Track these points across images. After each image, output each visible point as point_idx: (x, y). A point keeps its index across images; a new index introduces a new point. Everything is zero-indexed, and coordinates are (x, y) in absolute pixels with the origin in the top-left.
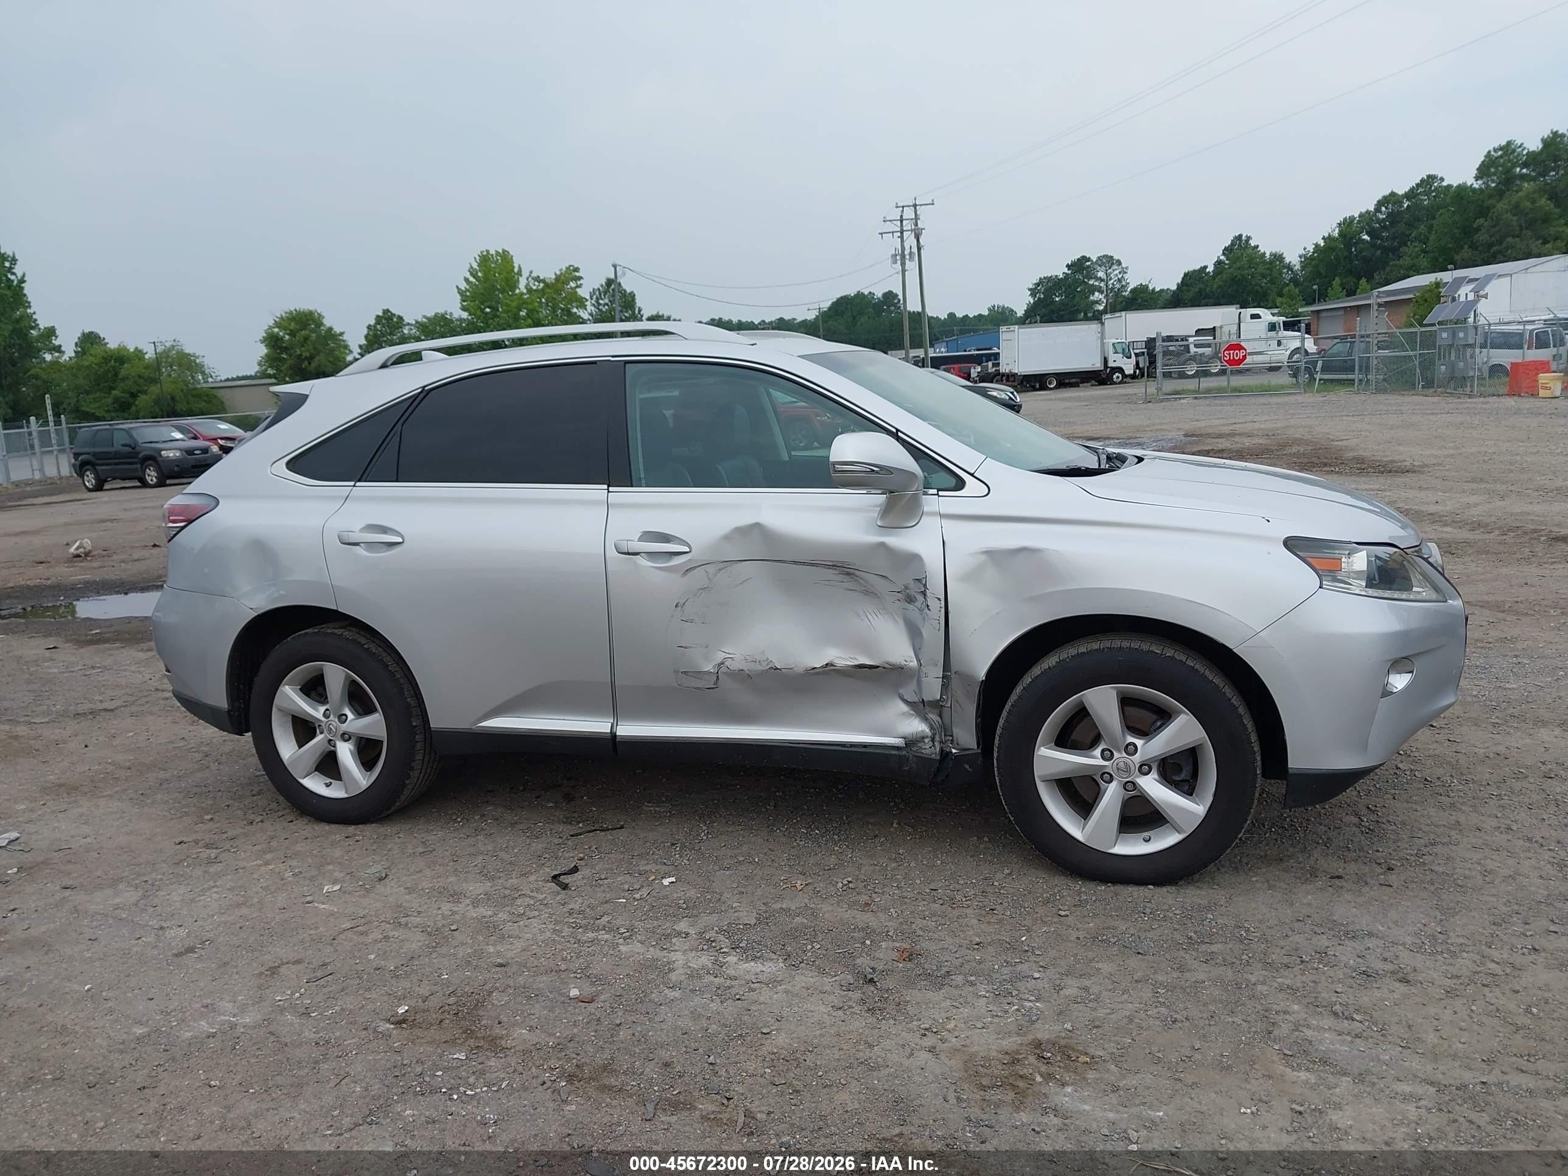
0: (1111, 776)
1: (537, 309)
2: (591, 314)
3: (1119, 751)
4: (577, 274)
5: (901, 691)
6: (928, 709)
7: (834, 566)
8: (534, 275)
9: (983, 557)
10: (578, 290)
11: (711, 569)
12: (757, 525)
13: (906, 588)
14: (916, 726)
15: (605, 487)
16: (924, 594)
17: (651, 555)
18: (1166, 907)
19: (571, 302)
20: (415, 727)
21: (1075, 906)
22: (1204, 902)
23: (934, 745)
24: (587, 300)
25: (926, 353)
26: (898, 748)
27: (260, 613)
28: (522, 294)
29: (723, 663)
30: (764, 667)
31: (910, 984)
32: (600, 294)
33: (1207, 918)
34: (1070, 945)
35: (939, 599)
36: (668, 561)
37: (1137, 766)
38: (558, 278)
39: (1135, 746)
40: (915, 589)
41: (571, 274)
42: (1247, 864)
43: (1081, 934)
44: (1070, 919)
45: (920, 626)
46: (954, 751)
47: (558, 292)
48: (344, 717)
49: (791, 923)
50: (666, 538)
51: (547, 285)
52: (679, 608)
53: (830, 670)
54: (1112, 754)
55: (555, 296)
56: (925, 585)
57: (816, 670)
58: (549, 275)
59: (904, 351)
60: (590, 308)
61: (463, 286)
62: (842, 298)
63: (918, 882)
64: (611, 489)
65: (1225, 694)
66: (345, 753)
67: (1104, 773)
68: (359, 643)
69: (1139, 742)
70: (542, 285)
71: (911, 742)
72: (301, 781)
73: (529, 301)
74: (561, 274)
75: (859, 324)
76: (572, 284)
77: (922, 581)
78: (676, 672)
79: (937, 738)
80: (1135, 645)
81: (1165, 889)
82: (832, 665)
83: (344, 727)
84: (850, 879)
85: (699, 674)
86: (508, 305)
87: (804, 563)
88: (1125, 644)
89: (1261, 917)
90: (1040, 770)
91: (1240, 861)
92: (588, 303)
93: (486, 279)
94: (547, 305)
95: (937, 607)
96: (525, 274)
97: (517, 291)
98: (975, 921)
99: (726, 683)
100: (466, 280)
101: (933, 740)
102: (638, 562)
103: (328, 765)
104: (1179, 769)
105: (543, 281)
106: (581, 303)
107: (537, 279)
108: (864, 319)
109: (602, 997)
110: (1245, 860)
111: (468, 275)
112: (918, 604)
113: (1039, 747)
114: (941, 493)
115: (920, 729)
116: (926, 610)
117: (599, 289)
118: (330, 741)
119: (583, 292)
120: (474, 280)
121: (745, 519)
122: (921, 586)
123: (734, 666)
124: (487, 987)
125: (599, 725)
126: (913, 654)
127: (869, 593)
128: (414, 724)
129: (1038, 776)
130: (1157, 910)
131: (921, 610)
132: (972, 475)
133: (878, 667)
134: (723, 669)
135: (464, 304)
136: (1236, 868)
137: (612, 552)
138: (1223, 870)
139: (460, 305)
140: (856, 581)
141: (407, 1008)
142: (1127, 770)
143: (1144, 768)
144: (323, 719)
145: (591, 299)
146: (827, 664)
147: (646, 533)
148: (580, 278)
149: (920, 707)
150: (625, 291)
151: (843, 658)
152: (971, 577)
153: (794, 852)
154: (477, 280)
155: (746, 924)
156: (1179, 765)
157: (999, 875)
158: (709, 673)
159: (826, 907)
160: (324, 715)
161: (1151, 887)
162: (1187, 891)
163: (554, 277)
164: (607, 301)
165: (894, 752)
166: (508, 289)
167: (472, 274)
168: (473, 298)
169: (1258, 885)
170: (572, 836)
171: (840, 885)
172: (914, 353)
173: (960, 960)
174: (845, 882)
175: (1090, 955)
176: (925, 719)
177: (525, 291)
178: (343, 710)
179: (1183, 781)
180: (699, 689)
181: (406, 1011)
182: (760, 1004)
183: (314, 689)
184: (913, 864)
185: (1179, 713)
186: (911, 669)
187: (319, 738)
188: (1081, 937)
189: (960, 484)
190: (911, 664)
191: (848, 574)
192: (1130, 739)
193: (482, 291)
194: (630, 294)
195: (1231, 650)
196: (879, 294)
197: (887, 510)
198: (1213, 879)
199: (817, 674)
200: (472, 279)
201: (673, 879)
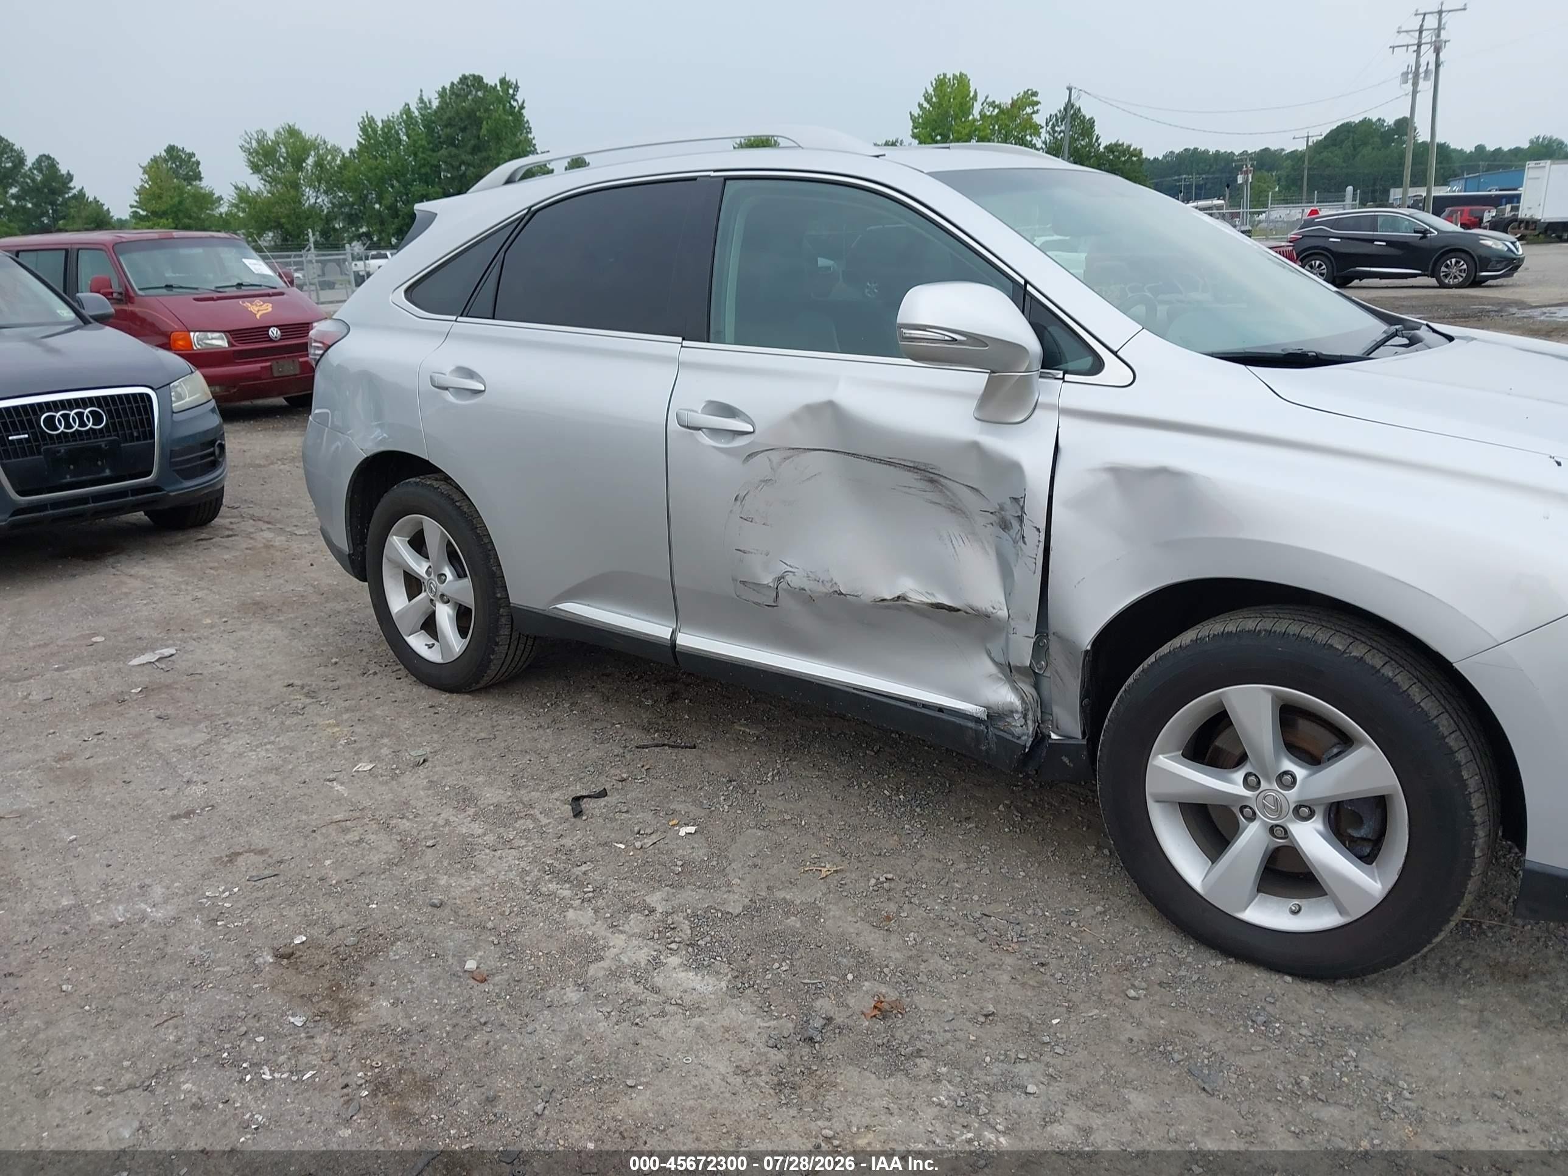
0: (1254, 813)
1: (989, 136)
2: (1045, 143)
3: (1268, 780)
4: (1035, 99)
5: (988, 646)
6: (1016, 676)
7: (915, 469)
8: (990, 100)
9: (1105, 477)
10: (1034, 116)
11: (775, 457)
12: (831, 405)
13: (1002, 508)
14: (1004, 695)
15: (680, 339)
16: (1020, 519)
17: (715, 432)
18: (1294, 1018)
19: (1024, 129)
20: (500, 599)
21: (1160, 984)
22: (1358, 1025)
23: (1026, 723)
24: (1042, 127)
25: (1429, 192)
26: (977, 720)
27: (368, 455)
28: (974, 120)
29: (783, 577)
30: (827, 589)
31: (856, 1058)
32: (1057, 120)
33: (1346, 1055)
34: (1114, 1048)
35: (1038, 530)
36: (728, 442)
37: (1292, 806)
38: (1013, 104)
39: (1294, 778)
40: (1011, 512)
41: (1029, 99)
42: (1466, 971)
43: (1139, 1034)
44: (1138, 1005)
45: (1012, 565)
46: (1054, 736)
47: (1013, 118)
48: (443, 577)
49: (780, 923)
50: (729, 411)
51: (1002, 111)
52: (739, 503)
53: (903, 605)
54: (1259, 783)
55: (1008, 123)
56: (1022, 508)
57: (886, 603)
58: (1006, 100)
59: (1401, 190)
60: (1044, 135)
61: (917, 112)
62: (1342, 125)
63: (976, 898)
64: (685, 343)
65: (1437, 726)
66: (445, 615)
67: (1246, 807)
68: (453, 499)
69: (1300, 772)
70: (996, 111)
71: (995, 716)
72: (407, 638)
73: (982, 128)
74: (1018, 99)
75: (1359, 156)
76: (1029, 110)
77: (1018, 501)
78: (734, 580)
79: (1030, 716)
80: (1308, 632)
81: (1308, 987)
82: (904, 599)
83: (442, 588)
84: (890, 876)
85: (757, 586)
86: (959, 132)
87: (880, 461)
88: (1294, 629)
89: (1434, 1072)
90: (1152, 786)
91: (1458, 965)
92: (1043, 131)
93: (940, 104)
94: (1000, 131)
95: (1035, 540)
96: (981, 98)
97: (971, 117)
98: (1006, 978)
99: (785, 601)
100: (920, 106)
101: (1025, 717)
102: (700, 439)
103: (429, 625)
104: (1359, 821)
105: (999, 107)
106: (1036, 130)
107: (993, 105)
108: (1366, 151)
109: (497, 979)
110: (1466, 965)
111: (922, 101)
112: (1013, 532)
113: (1157, 754)
114: (1068, 377)
115: (1008, 700)
116: (1021, 543)
117: (1056, 115)
118: (432, 600)
119: (1039, 119)
120: (928, 106)
121: (817, 394)
122: (1019, 509)
123: (795, 581)
124: (401, 931)
125: (658, 629)
126: (1003, 600)
127: (956, 509)
128: (499, 595)
129: (1152, 795)
130: (1278, 1020)
131: (1015, 542)
132: (1115, 353)
133: (959, 610)
134: (783, 585)
135: (915, 131)
136: (1443, 977)
137: (673, 424)
138: (1421, 973)
139: (911, 132)
140: (941, 491)
141: (304, 939)
142: (1278, 810)
143: (1303, 811)
144: (425, 576)
145: (1047, 126)
146: (899, 597)
147: (711, 403)
148: (1037, 103)
149: (1009, 671)
150: (1084, 117)
151: (917, 591)
152: (1083, 502)
153: (855, 821)
154: (931, 105)
155: (728, 913)
156: (1361, 818)
157: (1088, 912)
158: (768, 587)
159: (835, 911)
160: (427, 572)
161: (1289, 979)
162: (1343, 999)
163: (1010, 102)
164: (1063, 128)
165: (971, 724)
166: (960, 115)
167: (926, 99)
168: (924, 125)
169: (1462, 1015)
170: (637, 747)
171: (873, 881)
172: (1413, 192)
173: (948, 1035)
174: (882, 879)
175: (1132, 1073)
176: (1016, 689)
177: (978, 117)
178: (441, 570)
179: (1363, 839)
180: (757, 603)
181: (303, 943)
182: (657, 1038)
183: (418, 543)
184: (986, 870)
185: (1362, 742)
186: (999, 619)
187: (423, 595)
188: (1135, 1038)
189: (1098, 366)
190: (1000, 613)
191: (932, 481)
192: (1288, 765)
193: (935, 117)
194: (1090, 119)
195: (1451, 664)
196: (1390, 121)
197: (987, 397)
198: (1395, 986)
199: (888, 607)
200: (926, 105)
201: (692, 829)
